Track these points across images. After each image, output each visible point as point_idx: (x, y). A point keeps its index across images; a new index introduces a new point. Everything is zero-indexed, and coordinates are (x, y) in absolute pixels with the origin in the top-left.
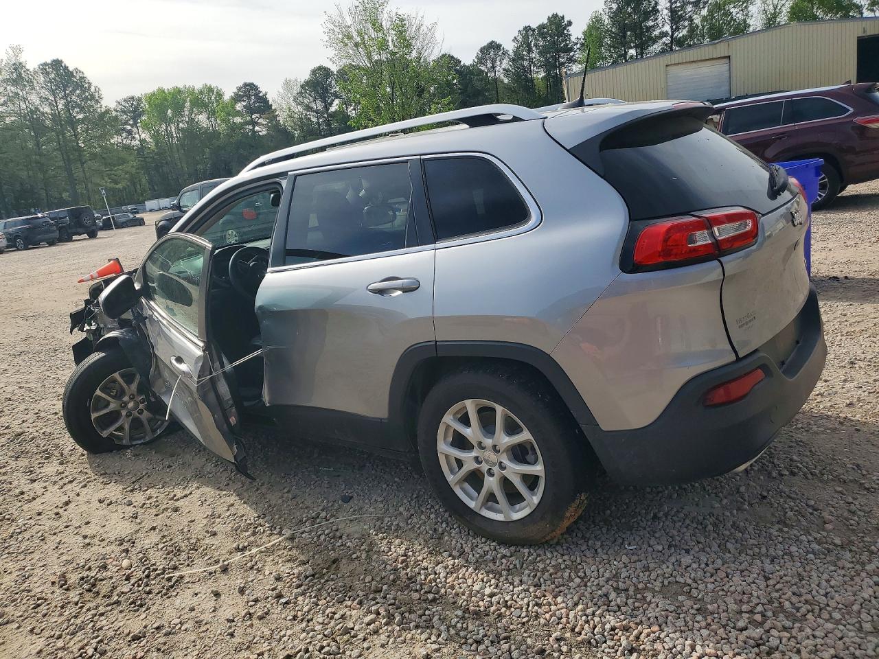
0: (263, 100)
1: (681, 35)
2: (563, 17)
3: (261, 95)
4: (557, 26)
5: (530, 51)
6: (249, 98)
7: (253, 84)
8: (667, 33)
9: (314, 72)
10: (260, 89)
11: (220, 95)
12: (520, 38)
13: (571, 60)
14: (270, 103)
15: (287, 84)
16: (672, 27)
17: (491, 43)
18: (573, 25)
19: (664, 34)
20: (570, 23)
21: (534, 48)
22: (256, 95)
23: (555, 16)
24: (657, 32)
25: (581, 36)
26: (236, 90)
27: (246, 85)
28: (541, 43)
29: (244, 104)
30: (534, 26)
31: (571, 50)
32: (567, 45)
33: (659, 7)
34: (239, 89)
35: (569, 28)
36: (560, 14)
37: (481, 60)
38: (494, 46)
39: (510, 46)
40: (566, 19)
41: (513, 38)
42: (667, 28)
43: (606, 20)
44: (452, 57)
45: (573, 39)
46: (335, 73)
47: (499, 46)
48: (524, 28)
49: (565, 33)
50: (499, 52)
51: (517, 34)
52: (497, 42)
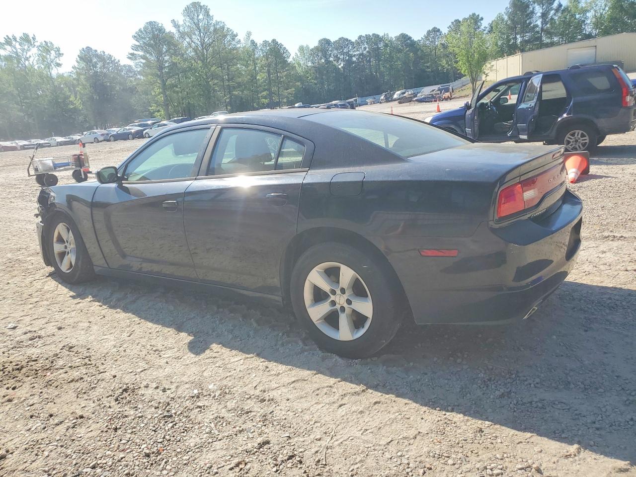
1: (546, 27)
2: (479, 15)
4: (475, 20)
8: (537, 26)
9: (320, 41)
12: (452, 26)
15: (301, 49)
16: (542, 22)
17: (435, 28)
20: (482, 19)
23: (474, 14)
24: (532, 25)
25: (487, 26)
30: (459, 20)
33: (536, 12)
35: (482, 21)
36: (477, 14)
37: (427, 37)
38: (436, 30)
39: (445, 30)
40: (480, 17)
41: (448, 26)
42: (539, 23)
43: (506, 18)
44: (407, 35)
45: (482, 27)
46: (333, 42)
47: (439, 30)
48: (456, 21)
49: (479, 24)
50: (438, 34)
51: (451, 24)
52: (438, 27)
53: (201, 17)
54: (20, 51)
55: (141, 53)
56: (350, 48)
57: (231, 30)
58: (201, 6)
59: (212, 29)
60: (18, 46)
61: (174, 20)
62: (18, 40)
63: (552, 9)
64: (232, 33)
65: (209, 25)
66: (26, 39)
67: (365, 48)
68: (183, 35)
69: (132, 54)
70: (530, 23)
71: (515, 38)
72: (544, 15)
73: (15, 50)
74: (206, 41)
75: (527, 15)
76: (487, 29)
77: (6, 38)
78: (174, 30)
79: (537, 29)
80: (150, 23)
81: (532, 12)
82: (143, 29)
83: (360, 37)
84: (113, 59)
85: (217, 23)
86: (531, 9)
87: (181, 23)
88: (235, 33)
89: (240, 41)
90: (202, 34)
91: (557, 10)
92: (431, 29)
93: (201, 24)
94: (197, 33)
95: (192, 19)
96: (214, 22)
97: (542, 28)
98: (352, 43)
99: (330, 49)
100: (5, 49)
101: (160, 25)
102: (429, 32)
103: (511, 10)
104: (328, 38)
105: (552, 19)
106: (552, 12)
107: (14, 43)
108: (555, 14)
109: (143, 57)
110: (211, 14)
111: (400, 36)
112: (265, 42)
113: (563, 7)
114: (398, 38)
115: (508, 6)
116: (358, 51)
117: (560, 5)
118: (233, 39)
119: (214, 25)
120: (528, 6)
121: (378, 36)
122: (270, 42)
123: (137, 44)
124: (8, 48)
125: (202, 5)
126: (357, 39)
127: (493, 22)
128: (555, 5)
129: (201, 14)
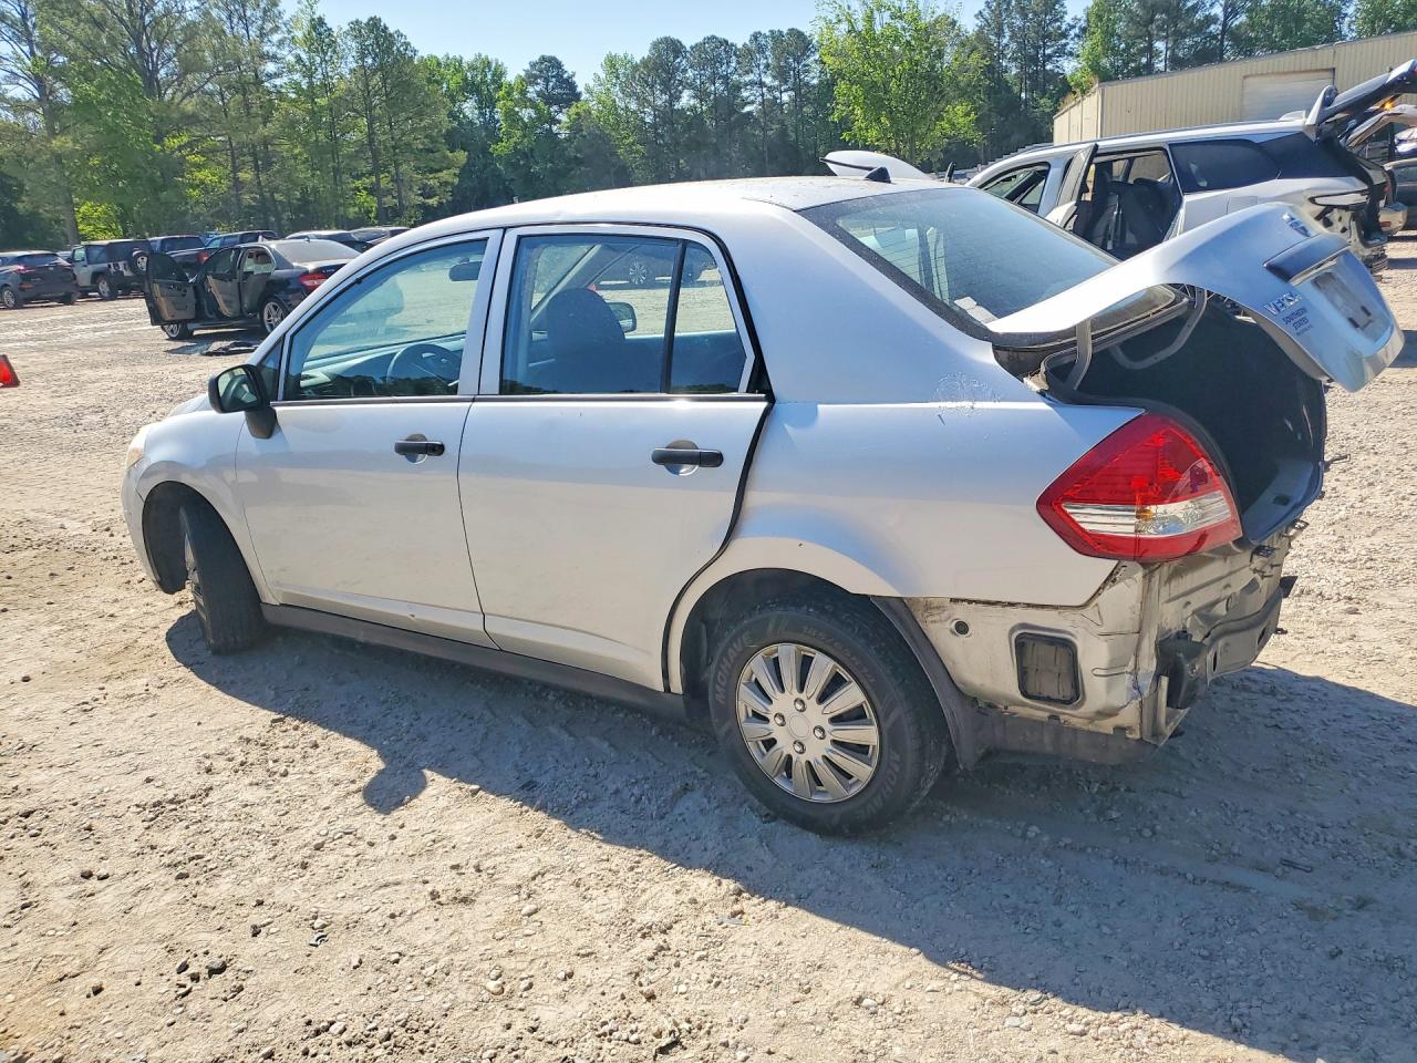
0: (569, 85)
1: (1237, 23)
3: (565, 76)
5: (1000, 34)
6: (547, 81)
7: (554, 58)
9: (655, 45)
10: (565, 68)
11: (499, 74)
13: (1061, 52)
14: (578, 90)
15: (612, 63)
16: (1225, 10)
19: (1211, 20)
21: (1006, 30)
22: (559, 77)
24: (1199, 16)
25: (1081, 15)
26: (528, 67)
27: (543, 59)
28: (1019, 23)
29: (538, 88)
31: (1064, 35)
32: (1059, 28)
34: (533, 65)
41: (977, 12)
45: (1068, 19)
46: (688, 49)
79: (1212, 28)
83: (756, 37)
97: (1224, 24)
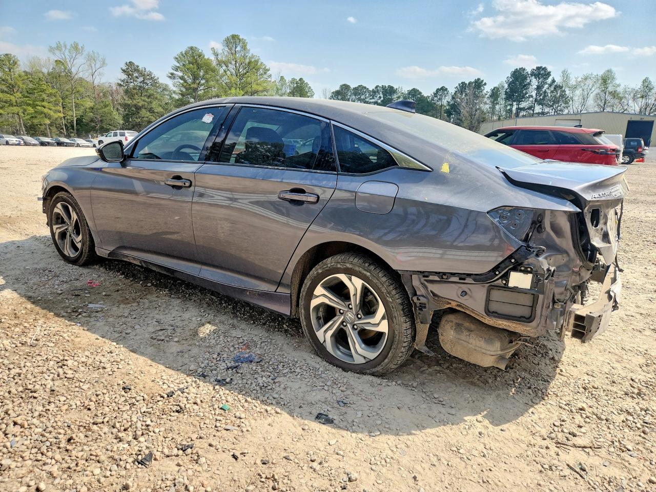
2: (483, 81)
4: (478, 84)
8: (532, 96)
12: (458, 87)
17: (443, 87)
18: (487, 85)
20: (485, 84)
23: (479, 79)
30: (467, 82)
33: (532, 84)
35: (485, 86)
36: (481, 79)
37: (436, 94)
38: (443, 89)
39: (452, 90)
40: (484, 82)
42: (534, 94)
43: (506, 86)
44: (418, 91)
47: (446, 89)
48: (462, 83)
49: (482, 88)
50: (446, 92)
51: (457, 85)
52: (446, 87)
53: (238, 49)
54: (68, 58)
55: (180, 74)
56: (367, 95)
57: (264, 65)
58: (240, 39)
59: (247, 61)
60: (67, 53)
61: (213, 48)
62: (68, 47)
63: (546, 83)
64: (265, 67)
65: (245, 57)
66: (76, 48)
67: (380, 97)
68: (220, 63)
69: (172, 74)
70: (526, 93)
71: (512, 105)
72: (539, 88)
73: (63, 57)
74: (240, 71)
75: (525, 86)
76: (488, 94)
77: (58, 43)
78: (212, 58)
80: (192, 48)
81: (529, 84)
82: (184, 52)
84: (153, 76)
85: (253, 56)
86: (528, 81)
87: (220, 52)
88: (267, 68)
89: (270, 76)
90: (237, 65)
91: (550, 85)
92: (440, 88)
93: (237, 55)
94: (233, 62)
95: (231, 49)
96: (250, 55)
98: (369, 92)
99: (349, 94)
100: (54, 54)
101: (200, 51)
102: (438, 90)
103: (511, 80)
104: (348, 84)
105: (545, 92)
106: (546, 86)
107: (64, 49)
108: (548, 88)
109: (182, 78)
110: (248, 47)
111: (412, 90)
112: (294, 79)
113: (556, 83)
114: (410, 93)
115: (510, 76)
116: (373, 98)
117: (554, 81)
118: (265, 73)
119: (250, 58)
120: (526, 78)
121: (393, 87)
122: (298, 80)
123: (178, 65)
124: (57, 52)
125: (241, 37)
126: (374, 88)
127: (494, 88)
128: (549, 80)
129: (239, 46)
